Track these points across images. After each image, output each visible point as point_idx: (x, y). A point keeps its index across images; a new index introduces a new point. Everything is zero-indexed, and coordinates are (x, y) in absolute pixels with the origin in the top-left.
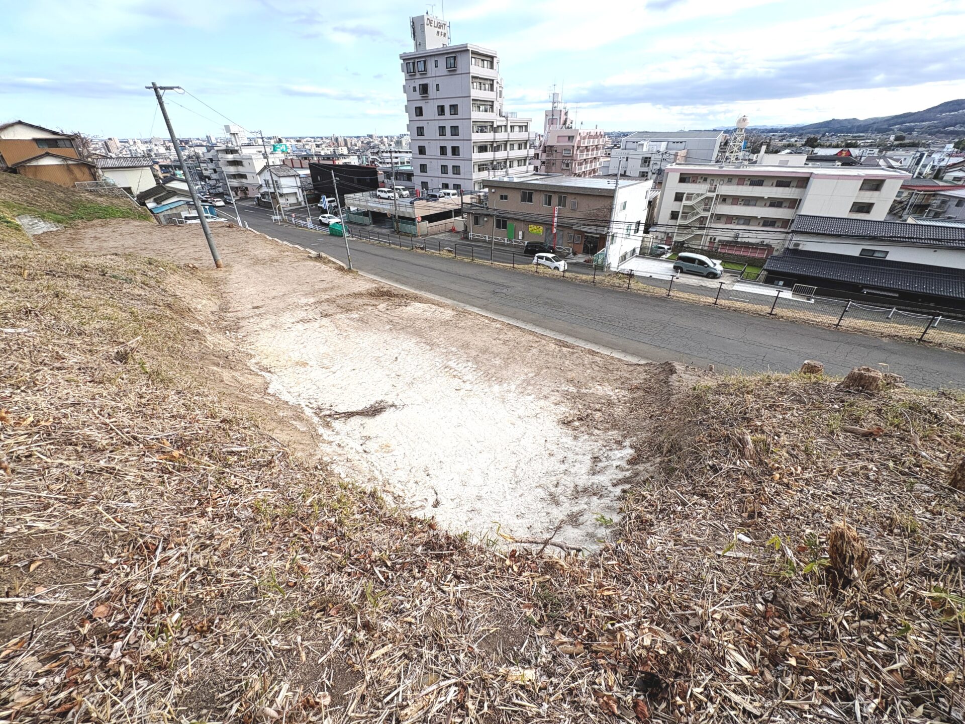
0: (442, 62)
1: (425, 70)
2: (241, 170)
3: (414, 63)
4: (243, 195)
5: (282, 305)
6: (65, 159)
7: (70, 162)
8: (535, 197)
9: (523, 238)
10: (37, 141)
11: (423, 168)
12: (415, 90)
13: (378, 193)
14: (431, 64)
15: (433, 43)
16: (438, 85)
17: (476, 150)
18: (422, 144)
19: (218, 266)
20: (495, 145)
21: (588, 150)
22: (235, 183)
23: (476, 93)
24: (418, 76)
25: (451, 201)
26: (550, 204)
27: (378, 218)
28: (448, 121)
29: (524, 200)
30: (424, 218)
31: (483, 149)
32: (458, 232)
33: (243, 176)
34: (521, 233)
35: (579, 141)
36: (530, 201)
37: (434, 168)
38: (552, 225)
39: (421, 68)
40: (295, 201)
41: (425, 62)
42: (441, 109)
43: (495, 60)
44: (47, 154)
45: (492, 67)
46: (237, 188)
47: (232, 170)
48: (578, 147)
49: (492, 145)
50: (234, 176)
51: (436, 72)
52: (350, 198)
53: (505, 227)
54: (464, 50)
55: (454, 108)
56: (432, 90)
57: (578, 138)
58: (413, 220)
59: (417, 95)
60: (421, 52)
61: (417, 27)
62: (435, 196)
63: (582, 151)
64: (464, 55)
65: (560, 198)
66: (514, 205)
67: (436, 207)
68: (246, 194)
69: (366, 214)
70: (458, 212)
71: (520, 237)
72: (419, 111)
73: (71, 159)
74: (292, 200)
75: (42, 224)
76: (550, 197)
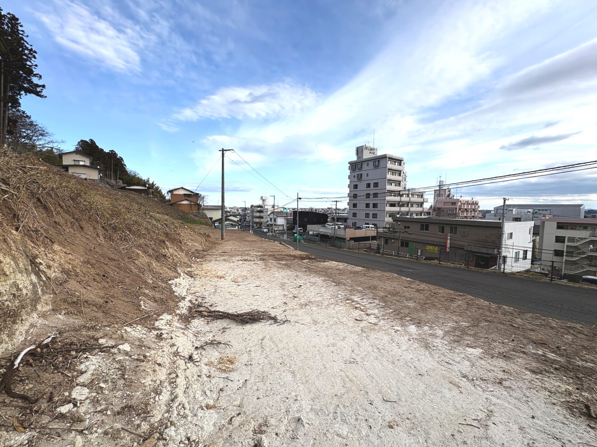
0: (371, 163)
1: (361, 167)
2: (262, 214)
3: (355, 165)
4: (259, 226)
7: (192, 203)
8: (431, 227)
9: (421, 254)
10: (185, 195)
11: (355, 215)
12: (354, 177)
13: (326, 226)
14: (365, 165)
15: (366, 155)
16: (367, 174)
17: (388, 205)
18: (355, 202)
19: (222, 239)
20: (401, 204)
21: (467, 211)
22: (257, 220)
23: (389, 176)
24: (357, 170)
25: (371, 231)
26: (443, 232)
27: (324, 238)
28: (372, 190)
29: (422, 229)
30: (351, 239)
31: (392, 205)
32: (373, 249)
33: (262, 217)
34: (419, 251)
35: (461, 206)
36: (427, 229)
37: (361, 215)
38: (446, 246)
39: (359, 166)
40: (282, 229)
41: (362, 164)
42: (368, 185)
43: (402, 162)
44: (186, 200)
45: (400, 165)
46: (257, 223)
48: (460, 209)
49: (399, 204)
50: (258, 217)
51: (367, 168)
52: (309, 227)
53: (407, 245)
54: (384, 157)
55: (376, 185)
56: (364, 177)
57: (459, 204)
58: (344, 239)
59: (356, 179)
60: (360, 160)
61: (359, 151)
62: (360, 228)
63: (463, 212)
64: (384, 160)
65: (452, 228)
66: (415, 233)
67: (359, 233)
68: (261, 226)
69: (317, 235)
70: (374, 238)
71: (419, 254)
72: (356, 187)
74: (281, 228)
76: (443, 227)
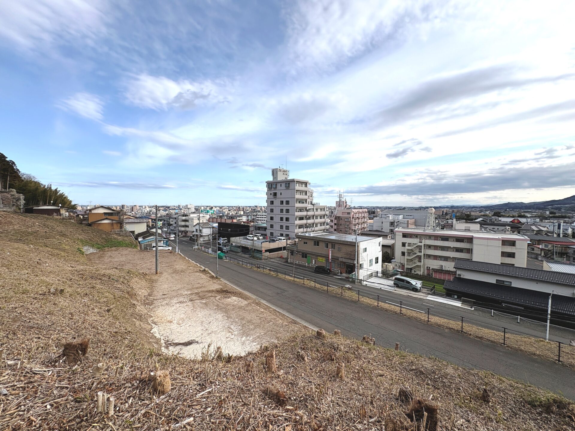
0: (283, 185)
1: (276, 187)
2: (187, 223)
3: (271, 185)
4: (185, 235)
5: (175, 294)
6: (113, 220)
7: (114, 222)
8: (320, 244)
9: (315, 263)
10: (105, 213)
11: (272, 226)
12: (271, 194)
13: (247, 237)
14: (279, 185)
15: (281, 177)
16: (281, 193)
17: (297, 219)
18: (272, 216)
19: (156, 273)
20: (307, 217)
21: (359, 219)
22: (183, 229)
23: (298, 196)
24: (273, 189)
25: (282, 242)
26: (327, 247)
27: (245, 249)
28: (285, 207)
29: (315, 245)
30: (266, 251)
31: (301, 218)
32: (284, 258)
33: (187, 226)
34: (314, 261)
35: (353, 215)
36: (318, 245)
37: (277, 227)
38: (329, 257)
39: (274, 186)
40: (208, 239)
41: (276, 185)
42: (282, 202)
43: (308, 184)
44: (107, 219)
45: (306, 186)
46: (183, 231)
47: (183, 223)
48: (353, 218)
49: (306, 217)
50: (183, 226)
51: (280, 189)
52: (233, 239)
53: (306, 257)
54: (293, 181)
55: (288, 202)
56: (278, 195)
58: (261, 251)
59: (272, 196)
60: (275, 181)
61: (274, 172)
62: (274, 240)
63: (355, 219)
64: (293, 183)
65: (332, 244)
66: (310, 248)
67: (273, 246)
68: (186, 234)
69: (239, 247)
70: (285, 248)
71: (314, 263)
72: (272, 203)
73: (115, 220)
74: (206, 239)
75: (91, 250)
76: (327, 244)
